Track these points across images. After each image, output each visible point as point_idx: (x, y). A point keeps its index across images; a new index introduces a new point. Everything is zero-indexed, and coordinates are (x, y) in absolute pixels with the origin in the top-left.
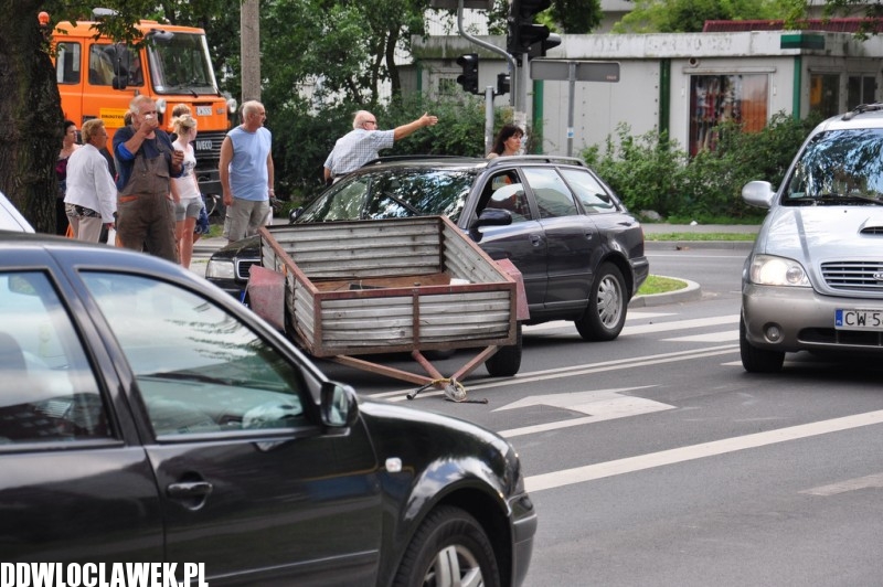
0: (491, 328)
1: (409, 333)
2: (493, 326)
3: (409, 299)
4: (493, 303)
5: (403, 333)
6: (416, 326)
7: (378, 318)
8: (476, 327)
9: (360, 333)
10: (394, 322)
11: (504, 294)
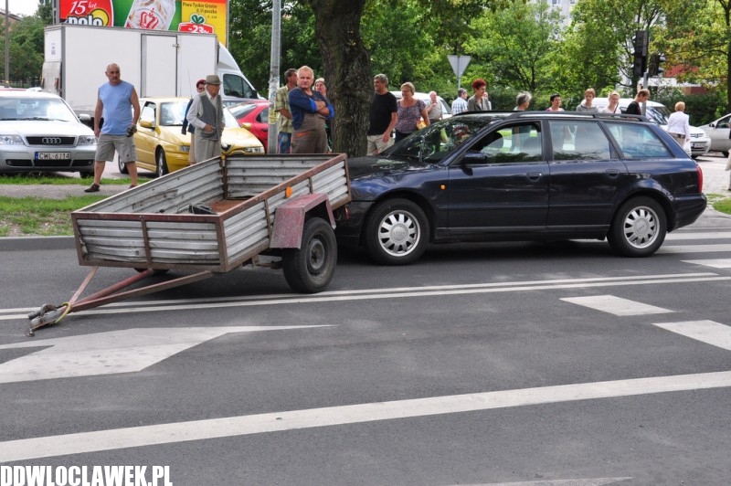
0: (207, 255)
1: (142, 253)
2: (208, 253)
3: (139, 224)
4: (204, 233)
5: (137, 252)
6: (148, 248)
7: (119, 237)
8: (193, 253)
9: (110, 249)
10: (130, 242)
11: (212, 226)
